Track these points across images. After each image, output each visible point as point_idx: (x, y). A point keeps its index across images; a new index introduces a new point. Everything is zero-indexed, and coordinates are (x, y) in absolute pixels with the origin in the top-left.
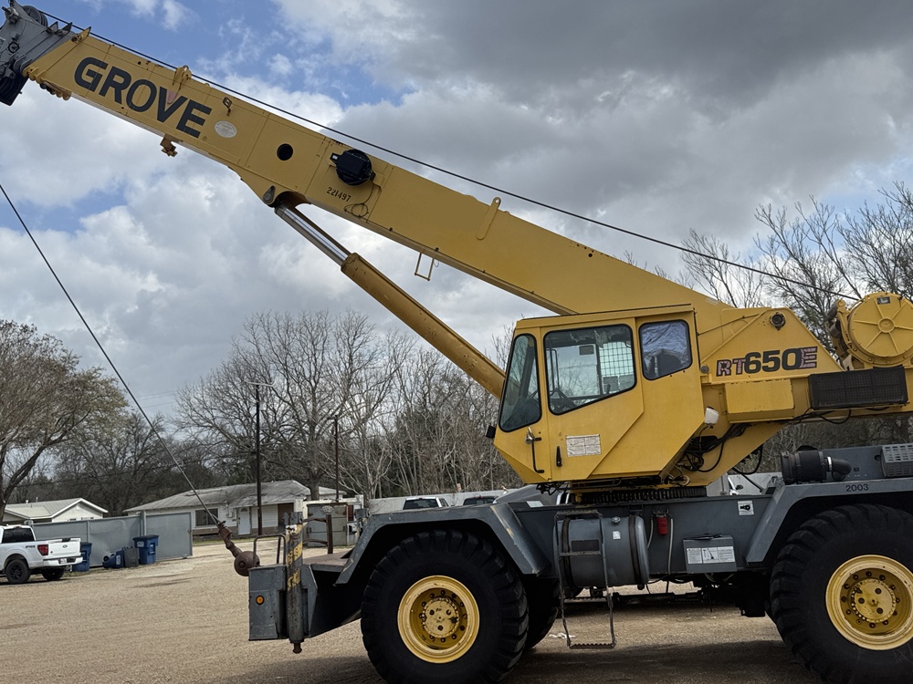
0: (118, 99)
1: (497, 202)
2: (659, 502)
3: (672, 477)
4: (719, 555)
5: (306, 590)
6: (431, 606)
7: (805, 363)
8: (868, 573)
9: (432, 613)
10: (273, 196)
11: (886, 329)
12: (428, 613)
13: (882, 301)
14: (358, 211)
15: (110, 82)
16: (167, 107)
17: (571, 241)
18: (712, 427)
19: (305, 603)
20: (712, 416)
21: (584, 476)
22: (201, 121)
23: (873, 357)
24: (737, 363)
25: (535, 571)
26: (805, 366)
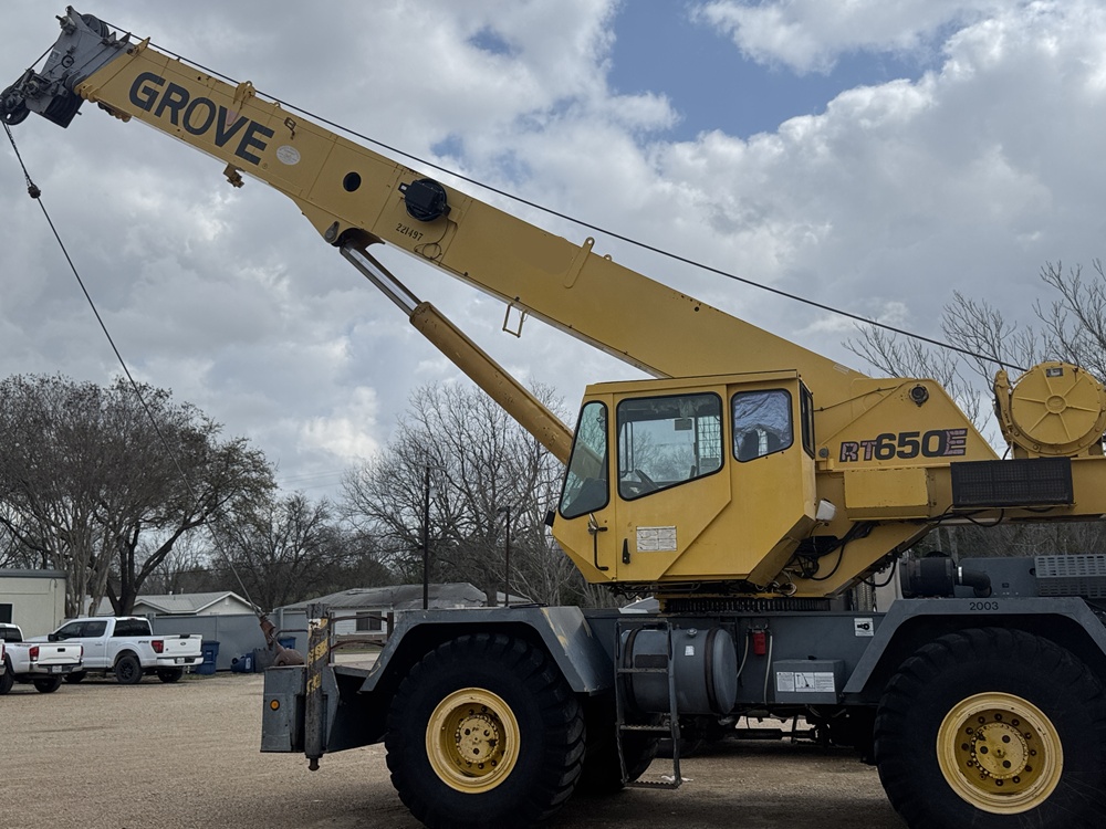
0: (174, 120)
1: (590, 243)
2: (758, 615)
3: (777, 584)
4: (817, 682)
5: (327, 696)
6: (468, 724)
7: (950, 449)
8: (998, 716)
9: (468, 732)
10: (336, 234)
11: (1056, 408)
12: (463, 733)
13: (1052, 373)
14: (430, 252)
15: (166, 101)
16: (226, 129)
17: (675, 292)
18: (827, 524)
19: (324, 712)
20: (827, 510)
21: (656, 577)
22: (261, 146)
23: (1039, 444)
24: (866, 447)
25: (588, 688)
26: (951, 452)
